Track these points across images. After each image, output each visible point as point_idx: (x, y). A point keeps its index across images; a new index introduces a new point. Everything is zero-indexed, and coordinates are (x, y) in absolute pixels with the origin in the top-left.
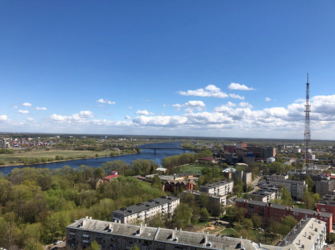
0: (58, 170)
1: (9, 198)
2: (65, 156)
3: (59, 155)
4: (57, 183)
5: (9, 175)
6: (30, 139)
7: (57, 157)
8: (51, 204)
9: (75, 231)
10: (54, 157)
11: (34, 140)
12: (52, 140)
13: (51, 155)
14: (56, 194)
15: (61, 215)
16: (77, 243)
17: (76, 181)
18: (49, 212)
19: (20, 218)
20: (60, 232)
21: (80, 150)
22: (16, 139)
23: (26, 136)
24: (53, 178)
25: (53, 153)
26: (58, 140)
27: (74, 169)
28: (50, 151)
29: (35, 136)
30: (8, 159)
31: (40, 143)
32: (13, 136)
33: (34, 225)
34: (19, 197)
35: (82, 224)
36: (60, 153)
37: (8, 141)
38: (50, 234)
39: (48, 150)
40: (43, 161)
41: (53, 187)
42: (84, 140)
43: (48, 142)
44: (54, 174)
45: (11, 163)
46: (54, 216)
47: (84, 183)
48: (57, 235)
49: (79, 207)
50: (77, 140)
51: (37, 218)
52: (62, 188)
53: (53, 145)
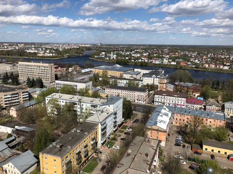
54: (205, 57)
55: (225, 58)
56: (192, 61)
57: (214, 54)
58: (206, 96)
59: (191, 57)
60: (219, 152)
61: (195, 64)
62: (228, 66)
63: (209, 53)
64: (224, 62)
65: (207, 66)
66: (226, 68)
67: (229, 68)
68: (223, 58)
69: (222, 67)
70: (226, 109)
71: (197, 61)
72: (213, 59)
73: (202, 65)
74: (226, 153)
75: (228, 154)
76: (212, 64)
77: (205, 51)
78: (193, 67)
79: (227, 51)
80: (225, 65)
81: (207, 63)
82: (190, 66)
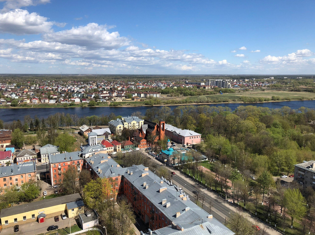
0: (277, 110)
1: (239, 130)
2: (281, 97)
3: (275, 96)
4: (278, 123)
5: (236, 111)
6: (246, 80)
7: (273, 97)
8: (276, 141)
9: (304, 171)
10: (270, 97)
11: (250, 81)
12: (267, 81)
13: (267, 95)
14: (278, 133)
15: (287, 153)
16: (306, 183)
17: (297, 122)
18: (275, 148)
19: (249, 149)
20: (286, 168)
21: (296, 91)
22: (235, 81)
23: (243, 78)
24: (273, 116)
25: (268, 94)
26: (272, 81)
27: (294, 110)
28: (266, 92)
29: (250, 77)
30: (231, 97)
31: (256, 84)
32: (233, 77)
33: (262, 157)
34: (247, 131)
35: (312, 166)
36: (275, 94)
37: (229, 82)
38: (277, 168)
39: (264, 90)
40: (260, 100)
41: (275, 125)
42: (300, 81)
43: (263, 83)
44: (273, 113)
45: (233, 101)
46: (281, 153)
47: (306, 125)
48: (283, 170)
49: (303, 148)
50: (292, 81)
51: (264, 151)
52: (283, 128)
53: (268, 86)
54: (27, 90)
55: (53, 89)
56: (7, 97)
57: (39, 86)
58: (19, 143)
59: (6, 90)
60: (25, 217)
61: (12, 100)
62: (55, 99)
63: (33, 84)
64: (50, 94)
65: (28, 101)
66: (52, 102)
67: (56, 102)
68: (50, 90)
69: (47, 101)
70: (42, 156)
71: (14, 96)
72: (37, 92)
73: (22, 101)
74: (33, 216)
75: (36, 216)
76: (34, 98)
77: (28, 81)
78: (9, 105)
79: (56, 81)
80: (52, 99)
81: (28, 97)
82: (4, 104)
